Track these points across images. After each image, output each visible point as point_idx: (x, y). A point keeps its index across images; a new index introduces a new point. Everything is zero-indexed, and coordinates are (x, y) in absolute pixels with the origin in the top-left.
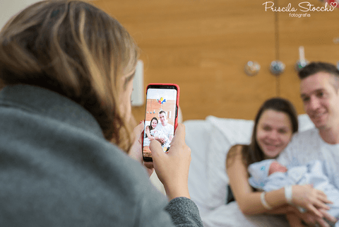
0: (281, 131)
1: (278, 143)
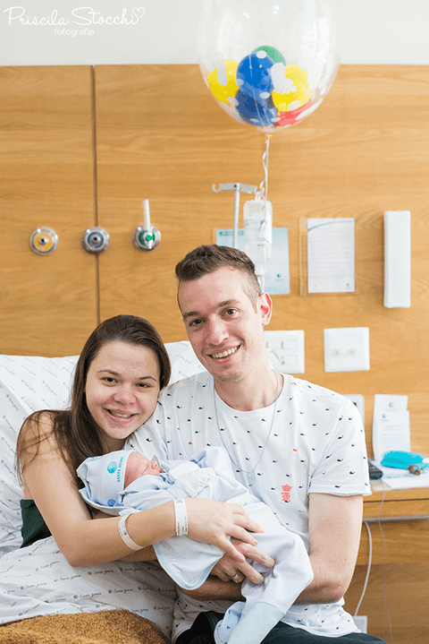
0: (141, 384)
1: (133, 410)
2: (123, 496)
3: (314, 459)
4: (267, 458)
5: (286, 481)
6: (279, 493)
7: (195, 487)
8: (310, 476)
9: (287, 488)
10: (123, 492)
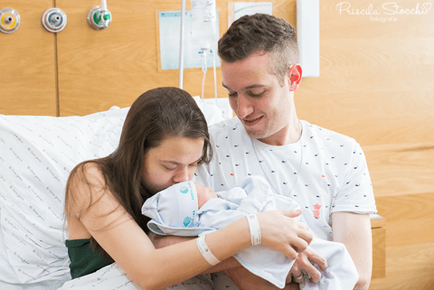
2: (200, 215)
3: (338, 184)
4: (301, 183)
5: (316, 201)
6: (311, 211)
7: (261, 202)
8: (334, 197)
9: (317, 207)
10: (200, 212)
